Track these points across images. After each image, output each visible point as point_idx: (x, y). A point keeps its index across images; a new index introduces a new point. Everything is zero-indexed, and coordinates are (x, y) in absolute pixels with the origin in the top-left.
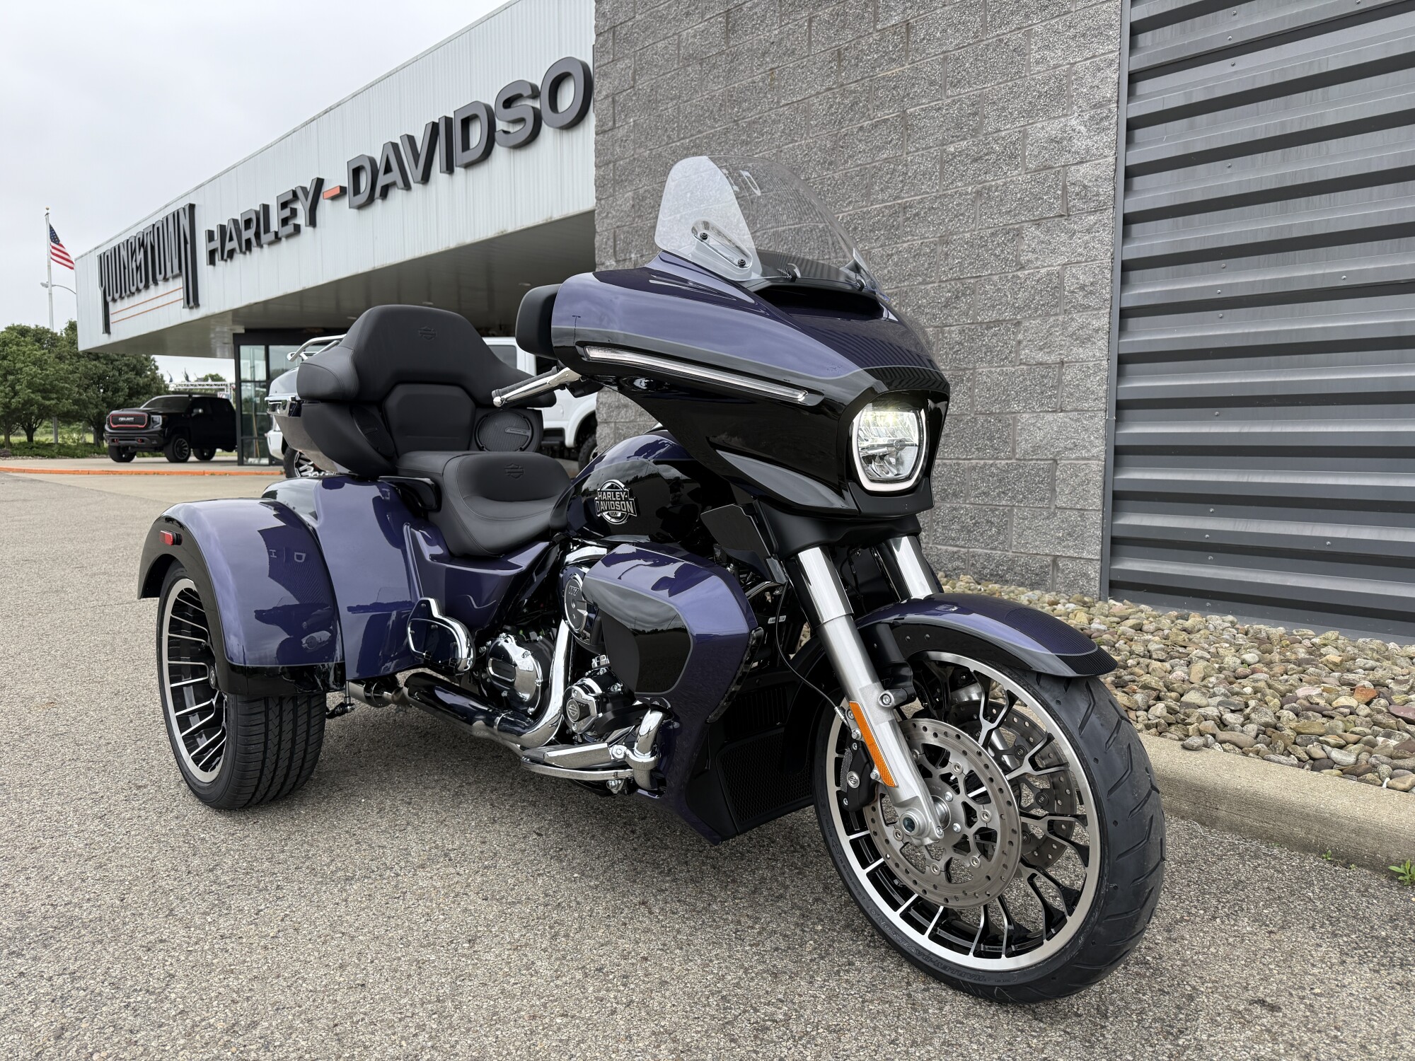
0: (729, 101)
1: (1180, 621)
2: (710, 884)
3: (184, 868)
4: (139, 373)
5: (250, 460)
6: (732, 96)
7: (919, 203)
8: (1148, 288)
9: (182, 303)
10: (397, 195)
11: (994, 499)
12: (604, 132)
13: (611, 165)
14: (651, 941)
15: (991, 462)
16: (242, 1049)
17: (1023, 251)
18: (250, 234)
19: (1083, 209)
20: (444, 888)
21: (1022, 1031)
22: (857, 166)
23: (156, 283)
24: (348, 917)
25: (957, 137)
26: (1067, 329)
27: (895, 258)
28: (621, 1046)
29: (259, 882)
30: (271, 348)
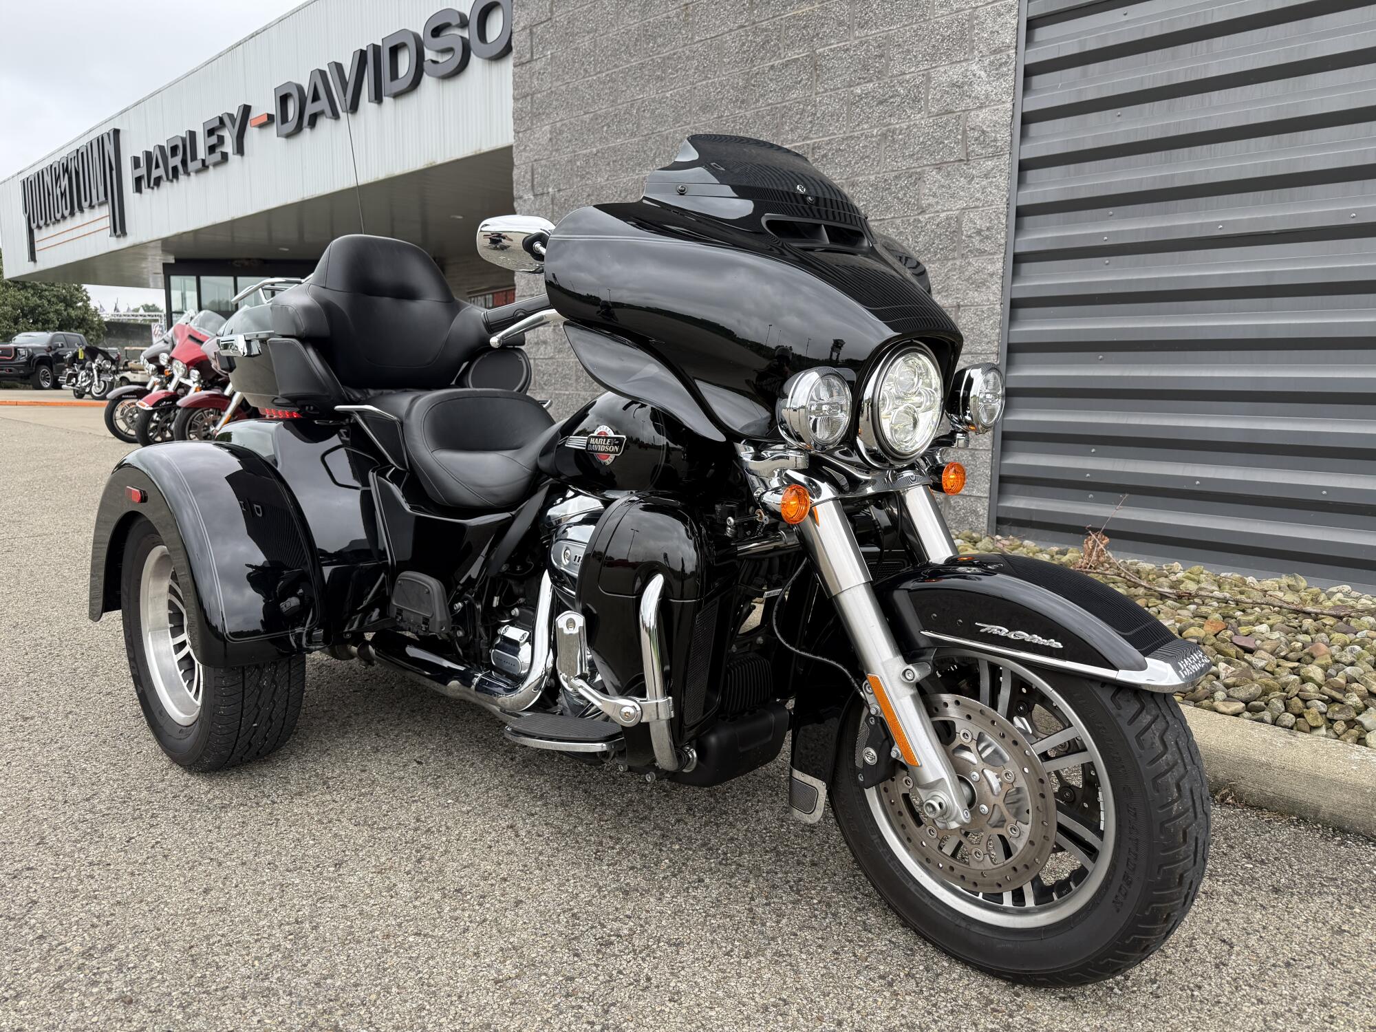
0: (645, 35)
1: (1058, 556)
2: (579, 807)
3: (61, 798)
4: (69, 303)
6: (647, 31)
7: (827, 144)
8: (1043, 234)
9: (109, 231)
10: (325, 123)
12: (522, 64)
13: (529, 98)
14: (512, 863)
16: (95, 971)
17: (925, 195)
18: (176, 161)
19: (982, 154)
20: (318, 814)
21: (850, 941)
22: (768, 105)
23: (81, 210)
24: (219, 844)
25: (864, 79)
26: (963, 273)
28: (468, 962)
29: (135, 810)
30: (203, 278)
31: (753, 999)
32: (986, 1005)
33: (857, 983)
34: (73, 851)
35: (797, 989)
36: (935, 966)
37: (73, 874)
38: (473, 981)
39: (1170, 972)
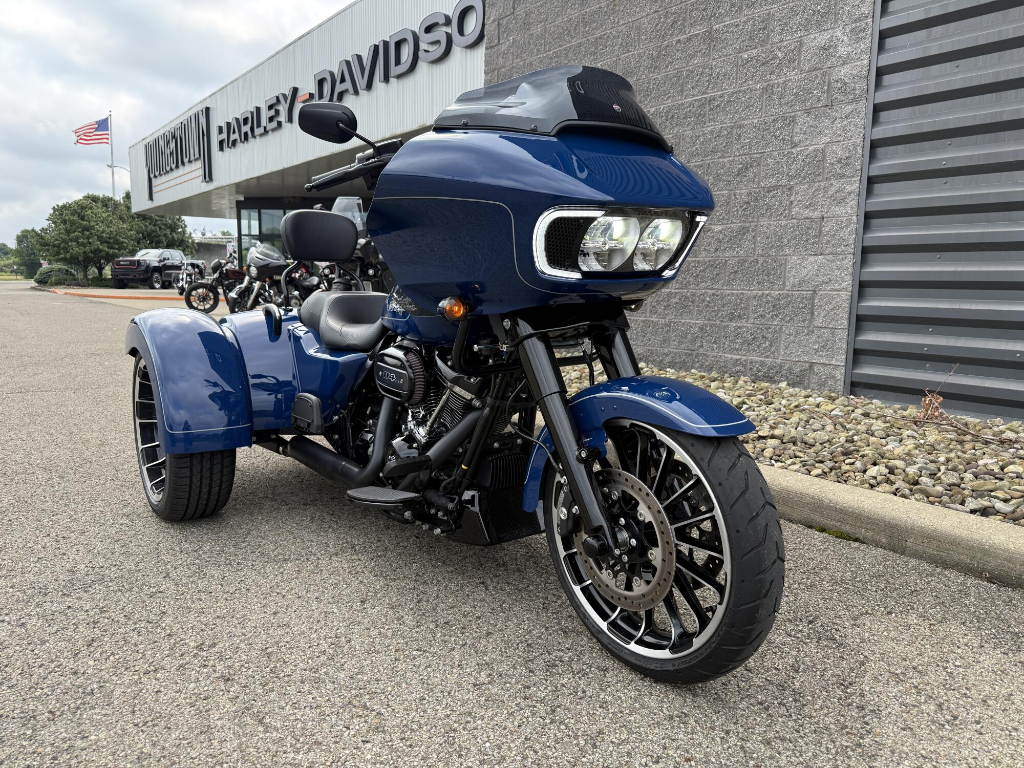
0: (583, 22)
1: (901, 412)
6: (584, 18)
7: (721, 96)
8: (891, 161)
9: (201, 179)
10: (349, 99)
11: (768, 320)
12: (492, 47)
13: (496, 72)
14: (484, 607)
15: (767, 292)
16: (205, 659)
17: (796, 133)
19: (843, 101)
22: (675, 69)
23: (183, 164)
25: (751, 46)
26: (827, 192)
27: (702, 139)
30: (262, 211)
31: (662, 711)
32: (842, 729)
33: (740, 706)
34: (187, 583)
35: (694, 707)
36: (801, 699)
37: (188, 597)
38: (459, 684)
39: (992, 717)
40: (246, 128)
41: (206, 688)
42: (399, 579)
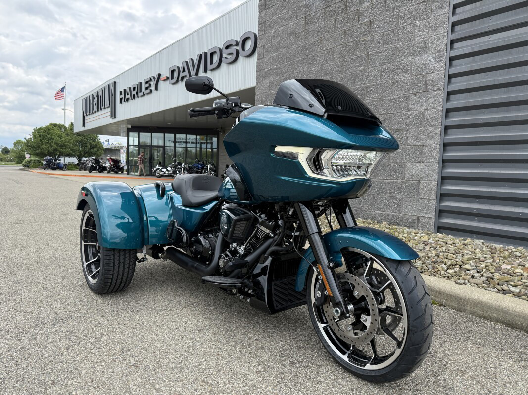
1: (463, 241)
5: (131, 173)
6: (306, 47)
8: (455, 119)
9: (110, 117)
11: (396, 194)
12: (260, 59)
13: (262, 71)
15: (396, 181)
17: (410, 104)
19: (432, 89)
22: (350, 72)
23: (101, 109)
25: (387, 62)
26: (425, 133)
30: (140, 133)
40: (134, 93)
41: (126, 371)
42: (216, 320)
